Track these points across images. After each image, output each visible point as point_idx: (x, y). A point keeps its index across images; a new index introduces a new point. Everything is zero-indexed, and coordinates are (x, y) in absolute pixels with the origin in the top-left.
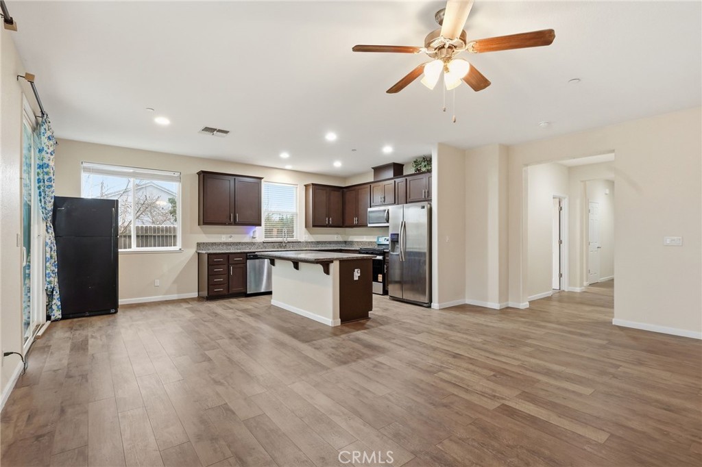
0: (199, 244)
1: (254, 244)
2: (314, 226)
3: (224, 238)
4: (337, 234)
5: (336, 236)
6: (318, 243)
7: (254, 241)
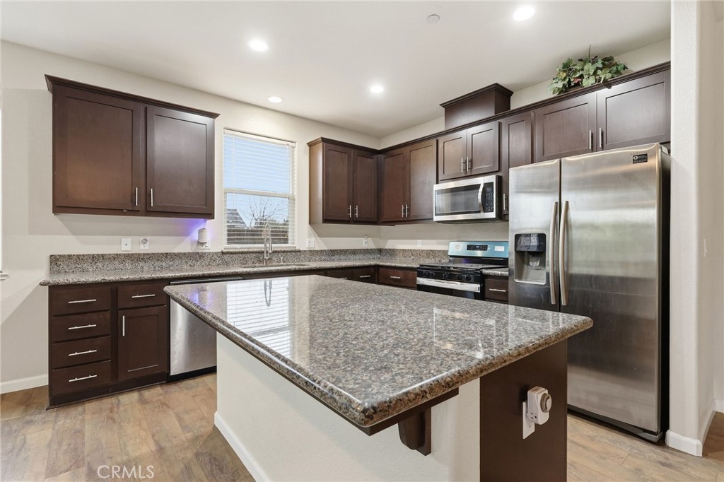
0: (55, 260)
1: (199, 256)
2: (326, 221)
3: (127, 245)
4: (366, 236)
5: (364, 240)
6: (333, 253)
7: (201, 250)
